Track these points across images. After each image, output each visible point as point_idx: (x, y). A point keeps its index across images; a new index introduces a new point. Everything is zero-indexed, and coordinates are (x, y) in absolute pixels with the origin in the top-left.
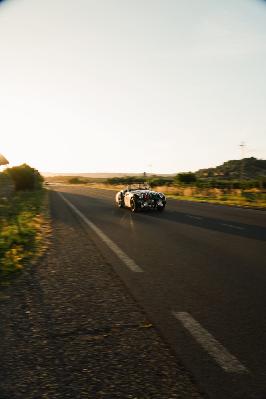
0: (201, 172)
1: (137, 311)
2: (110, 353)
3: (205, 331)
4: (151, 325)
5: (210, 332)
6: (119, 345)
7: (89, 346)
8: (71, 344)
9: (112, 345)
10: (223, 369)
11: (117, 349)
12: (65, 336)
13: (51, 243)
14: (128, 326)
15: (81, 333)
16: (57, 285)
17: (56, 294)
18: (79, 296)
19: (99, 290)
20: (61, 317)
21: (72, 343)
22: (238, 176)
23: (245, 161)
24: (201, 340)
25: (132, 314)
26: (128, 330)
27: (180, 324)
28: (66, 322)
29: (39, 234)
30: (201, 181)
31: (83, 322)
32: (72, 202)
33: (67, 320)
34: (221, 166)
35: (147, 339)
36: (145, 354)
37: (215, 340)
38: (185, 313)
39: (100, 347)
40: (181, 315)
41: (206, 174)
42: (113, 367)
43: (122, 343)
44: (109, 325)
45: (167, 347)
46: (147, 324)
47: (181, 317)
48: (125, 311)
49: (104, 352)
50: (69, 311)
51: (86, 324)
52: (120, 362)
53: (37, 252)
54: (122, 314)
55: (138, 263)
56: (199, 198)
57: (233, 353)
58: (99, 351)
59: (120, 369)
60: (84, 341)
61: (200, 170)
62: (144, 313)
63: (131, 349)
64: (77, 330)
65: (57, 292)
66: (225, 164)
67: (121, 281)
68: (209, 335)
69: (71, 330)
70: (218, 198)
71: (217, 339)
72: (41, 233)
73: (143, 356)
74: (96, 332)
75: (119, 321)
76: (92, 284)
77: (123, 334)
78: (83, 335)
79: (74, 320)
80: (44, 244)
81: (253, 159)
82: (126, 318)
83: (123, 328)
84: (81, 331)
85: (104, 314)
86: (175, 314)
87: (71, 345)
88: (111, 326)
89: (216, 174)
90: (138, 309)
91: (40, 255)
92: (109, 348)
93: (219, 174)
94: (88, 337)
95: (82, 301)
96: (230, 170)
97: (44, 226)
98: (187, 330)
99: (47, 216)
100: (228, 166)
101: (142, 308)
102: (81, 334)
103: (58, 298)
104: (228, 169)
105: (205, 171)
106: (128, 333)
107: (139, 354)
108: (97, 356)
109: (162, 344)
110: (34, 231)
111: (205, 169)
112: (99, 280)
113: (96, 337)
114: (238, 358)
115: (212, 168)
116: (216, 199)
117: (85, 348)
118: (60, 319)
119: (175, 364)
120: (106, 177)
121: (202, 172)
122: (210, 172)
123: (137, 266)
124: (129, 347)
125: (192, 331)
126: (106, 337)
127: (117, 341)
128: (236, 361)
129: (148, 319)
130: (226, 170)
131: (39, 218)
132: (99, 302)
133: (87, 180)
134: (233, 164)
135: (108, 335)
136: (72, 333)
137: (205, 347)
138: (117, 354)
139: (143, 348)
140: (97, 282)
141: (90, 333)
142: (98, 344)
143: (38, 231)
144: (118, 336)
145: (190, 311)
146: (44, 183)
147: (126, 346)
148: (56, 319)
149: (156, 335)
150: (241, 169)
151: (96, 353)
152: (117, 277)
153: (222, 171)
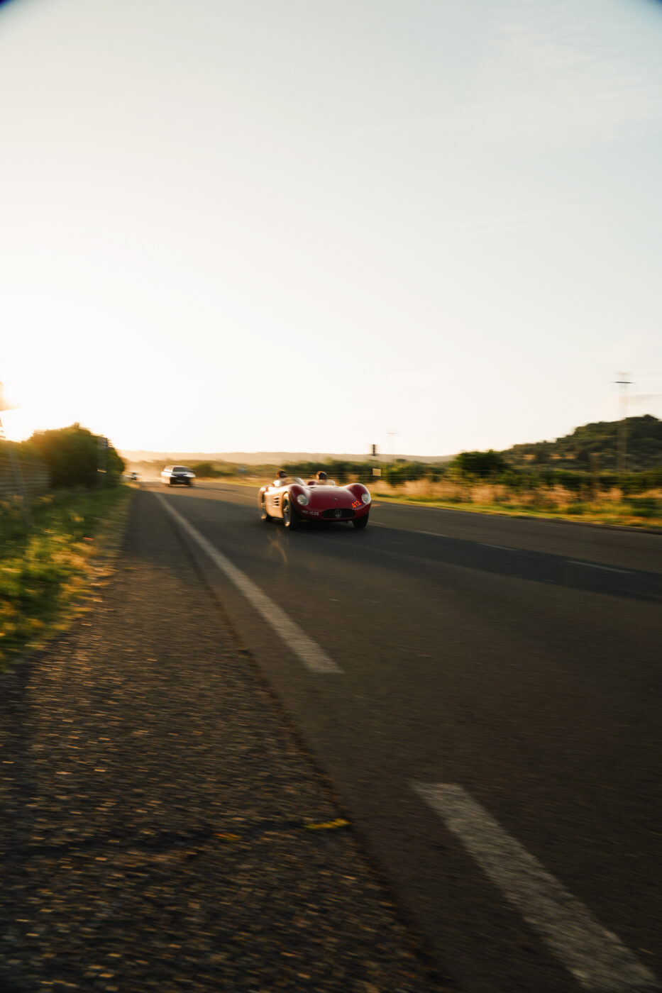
0: (519, 453)
1: (305, 778)
2: (194, 911)
3: (516, 845)
4: (342, 822)
5: (528, 848)
6: (229, 883)
7: (131, 887)
8: (75, 878)
9: (203, 885)
10: (575, 980)
11: (219, 897)
12: (63, 850)
13: (101, 601)
14: (268, 825)
15: (118, 842)
16: (85, 702)
17: (75, 727)
18: (139, 733)
19: (204, 718)
20: (68, 792)
21: (80, 875)
22: (610, 463)
23: (628, 424)
24: (499, 874)
25: (290, 790)
26: (269, 836)
27: (435, 820)
28: (78, 809)
29: (76, 579)
30: (517, 472)
31: (133, 810)
32: (185, 515)
33: (84, 801)
34: (568, 436)
35: (323, 867)
36: (309, 918)
37: (547, 876)
38: (454, 788)
39: (164, 889)
40: (439, 794)
41: (530, 457)
42: (194, 960)
43: (239, 879)
44: (209, 821)
45: (387, 896)
46: (332, 819)
47: (440, 798)
48: (269, 779)
49: (174, 908)
50: (99, 774)
51: (140, 816)
52: (220, 942)
53: (60, 621)
54: (257, 788)
55: (329, 649)
56: (511, 508)
57: (606, 920)
58: (159, 905)
59: (216, 969)
60: (118, 869)
61: (516, 447)
62: (325, 784)
63: (266, 900)
64: (107, 833)
65: (80, 722)
66: (579, 431)
67: (273, 696)
68: (529, 857)
69: (88, 833)
70: (559, 510)
71: (553, 873)
72: (84, 577)
73: (301, 926)
74: (162, 842)
75: (244, 807)
76: (188, 704)
77: (250, 848)
78: (122, 849)
79: (104, 802)
80: (82, 603)
81: (648, 419)
82: (268, 801)
83: (252, 830)
84: (117, 837)
85: (204, 786)
86: (420, 788)
87: (74, 881)
88: (215, 822)
89: (556, 457)
90: (309, 774)
91: (61, 627)
92: (194, 896)
93: (562, 455)
94: (136, 856)
95: (145, 748)
96: (592, 446)
97: (95, 562)
98: (456, 841)
99: (112, 540)
100: (586, 438)
101: (320, 772)
102: (115, 845)
103: (77, 738)
104: (585, 444)
105: (528, 449)
106: (266, 845)
107: (289, 915)
108: (149, 920)
109: (371, 886)
110: (66, 573)
111: (527, 445)
112: (208, 693)
113: (160, 858)
114: (627, 939)
115: (545, 442)
116: (554, 510)
117: (114, 892)
118: (64, 798)
119: (405, 954)
120: (278, 462)
121: (520, 450)
122: (541, 451)
123: (324, 658)
124: (260, 893)
125: (474, 845)
126: (191, 857)
127: (226, 870)
128: (621, 949)
129: (335, 805)
130: (581, 448)
131: (88, 543)
132: (197, 753)
133: (235, 470)
134: (598, 432)
135: (201, 852)
136: (88, 844)
137: (512, 897)
138: (214, 915)
139: (305, 897)
140: (203, 696)
141: (145, 845)
142: (161, 880)
143: (77, 572)
144: (232, 855)
145: (468, 783)
146: (127, 475)
147: (250, 890)
148: (52, 799)
149: (354, 854)
150: (619, 443)
151: (148, 910)
152: (264, 683)
153: (570, 450)
